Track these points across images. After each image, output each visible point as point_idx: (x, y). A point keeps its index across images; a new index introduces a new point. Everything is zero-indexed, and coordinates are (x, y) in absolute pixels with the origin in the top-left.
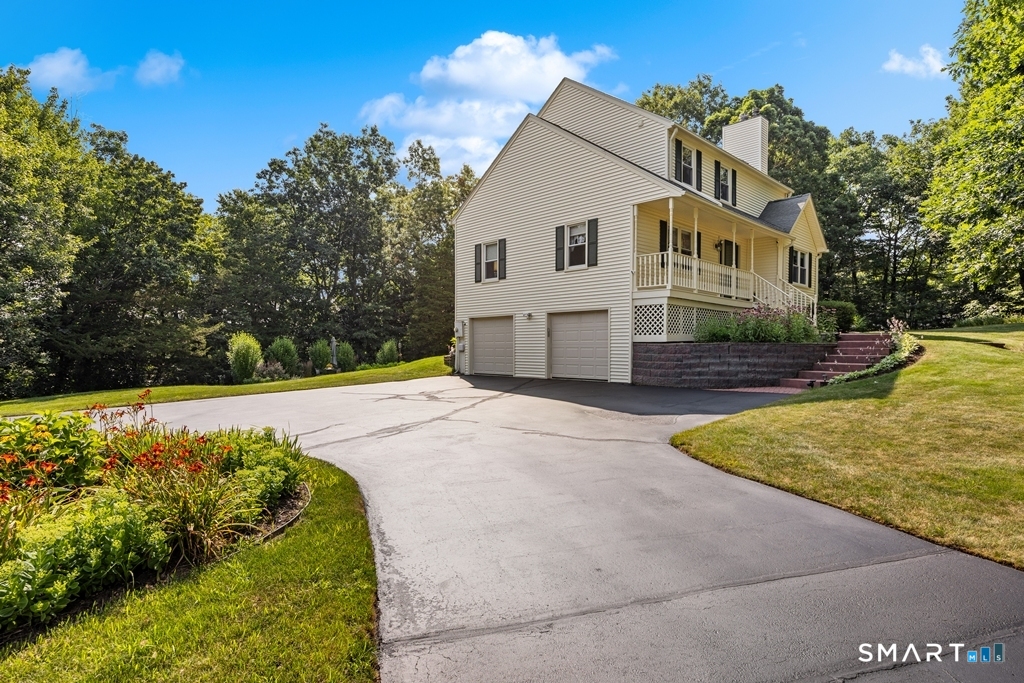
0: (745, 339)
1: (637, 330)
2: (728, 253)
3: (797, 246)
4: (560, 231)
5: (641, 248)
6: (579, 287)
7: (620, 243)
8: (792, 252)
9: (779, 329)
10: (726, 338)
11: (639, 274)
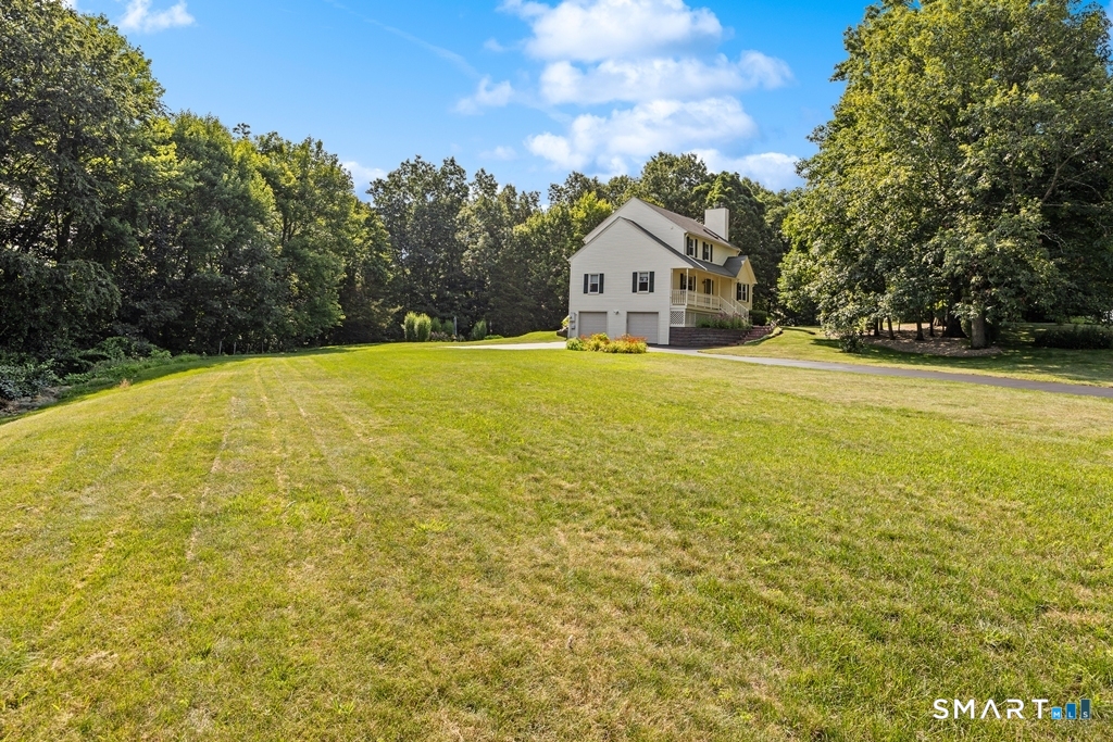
0: (716, 327)
1: (671, 322)
2: (708, 286)
3: (740, 282)
4: (635, 274)
5: (674, 287)
6: (643, 301)
7: (664, 283)
8: (739, 286)
9: (728, 323)
10: (708, 326)
11: (673, 298)
